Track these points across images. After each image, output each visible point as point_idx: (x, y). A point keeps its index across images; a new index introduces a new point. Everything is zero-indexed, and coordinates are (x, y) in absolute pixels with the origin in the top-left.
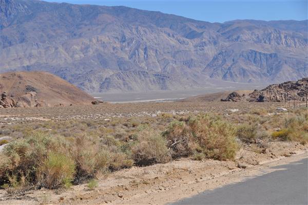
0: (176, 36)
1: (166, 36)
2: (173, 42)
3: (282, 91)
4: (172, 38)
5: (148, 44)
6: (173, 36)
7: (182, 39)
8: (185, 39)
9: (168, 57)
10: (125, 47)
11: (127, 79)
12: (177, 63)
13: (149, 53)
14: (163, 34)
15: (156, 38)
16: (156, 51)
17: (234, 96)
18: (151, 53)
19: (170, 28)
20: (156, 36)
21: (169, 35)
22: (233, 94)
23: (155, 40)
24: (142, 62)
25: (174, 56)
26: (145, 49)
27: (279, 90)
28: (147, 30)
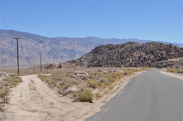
0: (34, 42)
1: (30, 42)
2: (33, 44)
3: (69, 64)
4: (33, 43)
5: (23, 45)
6: (33, 42)
7: (37, 43)
8: (38, 44)
9: (32, 50)
10: (13, 46)
11: (13, 59)
12: (35, 53)
13: (23, 49)
14: (29, 41)
15: (26, 43)
16: (26, 48)
17: (51, 66)
18: (24, 49)
19: (32, 39)
20: (26, 42)
21: (31, 42)
22: (51, 65)
23: (26, 44)
24: (20, 52)
25: (34, 50)
26: (22, 47)
27: (68, 63)
28: (22, 40)
